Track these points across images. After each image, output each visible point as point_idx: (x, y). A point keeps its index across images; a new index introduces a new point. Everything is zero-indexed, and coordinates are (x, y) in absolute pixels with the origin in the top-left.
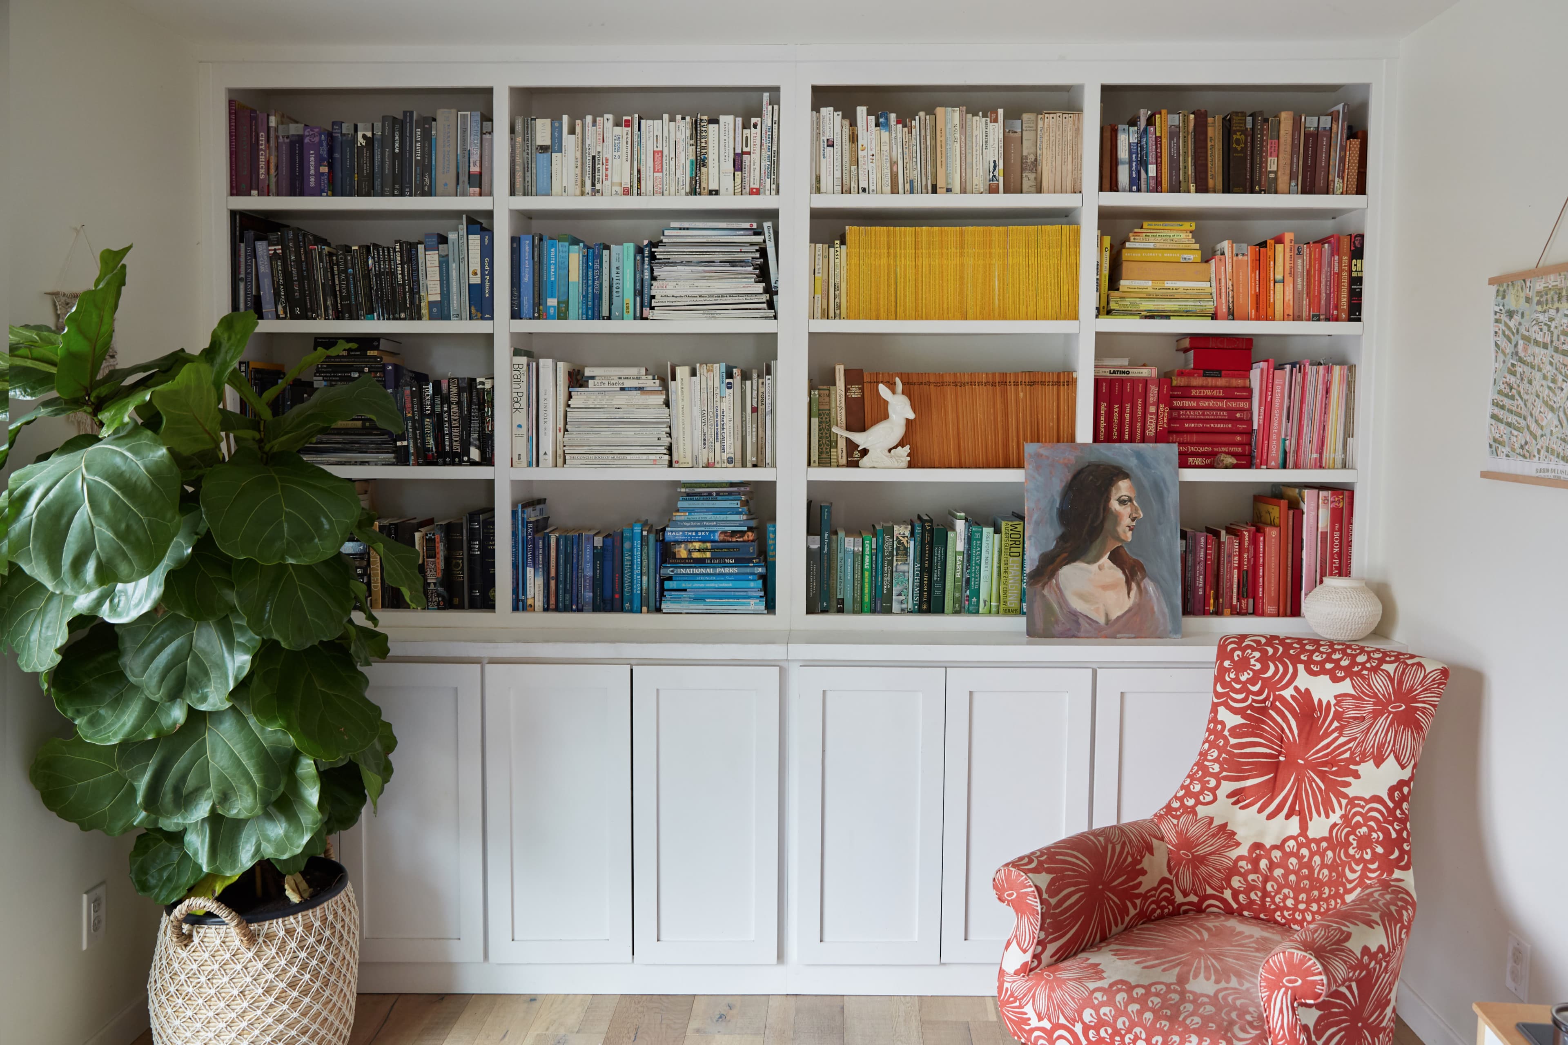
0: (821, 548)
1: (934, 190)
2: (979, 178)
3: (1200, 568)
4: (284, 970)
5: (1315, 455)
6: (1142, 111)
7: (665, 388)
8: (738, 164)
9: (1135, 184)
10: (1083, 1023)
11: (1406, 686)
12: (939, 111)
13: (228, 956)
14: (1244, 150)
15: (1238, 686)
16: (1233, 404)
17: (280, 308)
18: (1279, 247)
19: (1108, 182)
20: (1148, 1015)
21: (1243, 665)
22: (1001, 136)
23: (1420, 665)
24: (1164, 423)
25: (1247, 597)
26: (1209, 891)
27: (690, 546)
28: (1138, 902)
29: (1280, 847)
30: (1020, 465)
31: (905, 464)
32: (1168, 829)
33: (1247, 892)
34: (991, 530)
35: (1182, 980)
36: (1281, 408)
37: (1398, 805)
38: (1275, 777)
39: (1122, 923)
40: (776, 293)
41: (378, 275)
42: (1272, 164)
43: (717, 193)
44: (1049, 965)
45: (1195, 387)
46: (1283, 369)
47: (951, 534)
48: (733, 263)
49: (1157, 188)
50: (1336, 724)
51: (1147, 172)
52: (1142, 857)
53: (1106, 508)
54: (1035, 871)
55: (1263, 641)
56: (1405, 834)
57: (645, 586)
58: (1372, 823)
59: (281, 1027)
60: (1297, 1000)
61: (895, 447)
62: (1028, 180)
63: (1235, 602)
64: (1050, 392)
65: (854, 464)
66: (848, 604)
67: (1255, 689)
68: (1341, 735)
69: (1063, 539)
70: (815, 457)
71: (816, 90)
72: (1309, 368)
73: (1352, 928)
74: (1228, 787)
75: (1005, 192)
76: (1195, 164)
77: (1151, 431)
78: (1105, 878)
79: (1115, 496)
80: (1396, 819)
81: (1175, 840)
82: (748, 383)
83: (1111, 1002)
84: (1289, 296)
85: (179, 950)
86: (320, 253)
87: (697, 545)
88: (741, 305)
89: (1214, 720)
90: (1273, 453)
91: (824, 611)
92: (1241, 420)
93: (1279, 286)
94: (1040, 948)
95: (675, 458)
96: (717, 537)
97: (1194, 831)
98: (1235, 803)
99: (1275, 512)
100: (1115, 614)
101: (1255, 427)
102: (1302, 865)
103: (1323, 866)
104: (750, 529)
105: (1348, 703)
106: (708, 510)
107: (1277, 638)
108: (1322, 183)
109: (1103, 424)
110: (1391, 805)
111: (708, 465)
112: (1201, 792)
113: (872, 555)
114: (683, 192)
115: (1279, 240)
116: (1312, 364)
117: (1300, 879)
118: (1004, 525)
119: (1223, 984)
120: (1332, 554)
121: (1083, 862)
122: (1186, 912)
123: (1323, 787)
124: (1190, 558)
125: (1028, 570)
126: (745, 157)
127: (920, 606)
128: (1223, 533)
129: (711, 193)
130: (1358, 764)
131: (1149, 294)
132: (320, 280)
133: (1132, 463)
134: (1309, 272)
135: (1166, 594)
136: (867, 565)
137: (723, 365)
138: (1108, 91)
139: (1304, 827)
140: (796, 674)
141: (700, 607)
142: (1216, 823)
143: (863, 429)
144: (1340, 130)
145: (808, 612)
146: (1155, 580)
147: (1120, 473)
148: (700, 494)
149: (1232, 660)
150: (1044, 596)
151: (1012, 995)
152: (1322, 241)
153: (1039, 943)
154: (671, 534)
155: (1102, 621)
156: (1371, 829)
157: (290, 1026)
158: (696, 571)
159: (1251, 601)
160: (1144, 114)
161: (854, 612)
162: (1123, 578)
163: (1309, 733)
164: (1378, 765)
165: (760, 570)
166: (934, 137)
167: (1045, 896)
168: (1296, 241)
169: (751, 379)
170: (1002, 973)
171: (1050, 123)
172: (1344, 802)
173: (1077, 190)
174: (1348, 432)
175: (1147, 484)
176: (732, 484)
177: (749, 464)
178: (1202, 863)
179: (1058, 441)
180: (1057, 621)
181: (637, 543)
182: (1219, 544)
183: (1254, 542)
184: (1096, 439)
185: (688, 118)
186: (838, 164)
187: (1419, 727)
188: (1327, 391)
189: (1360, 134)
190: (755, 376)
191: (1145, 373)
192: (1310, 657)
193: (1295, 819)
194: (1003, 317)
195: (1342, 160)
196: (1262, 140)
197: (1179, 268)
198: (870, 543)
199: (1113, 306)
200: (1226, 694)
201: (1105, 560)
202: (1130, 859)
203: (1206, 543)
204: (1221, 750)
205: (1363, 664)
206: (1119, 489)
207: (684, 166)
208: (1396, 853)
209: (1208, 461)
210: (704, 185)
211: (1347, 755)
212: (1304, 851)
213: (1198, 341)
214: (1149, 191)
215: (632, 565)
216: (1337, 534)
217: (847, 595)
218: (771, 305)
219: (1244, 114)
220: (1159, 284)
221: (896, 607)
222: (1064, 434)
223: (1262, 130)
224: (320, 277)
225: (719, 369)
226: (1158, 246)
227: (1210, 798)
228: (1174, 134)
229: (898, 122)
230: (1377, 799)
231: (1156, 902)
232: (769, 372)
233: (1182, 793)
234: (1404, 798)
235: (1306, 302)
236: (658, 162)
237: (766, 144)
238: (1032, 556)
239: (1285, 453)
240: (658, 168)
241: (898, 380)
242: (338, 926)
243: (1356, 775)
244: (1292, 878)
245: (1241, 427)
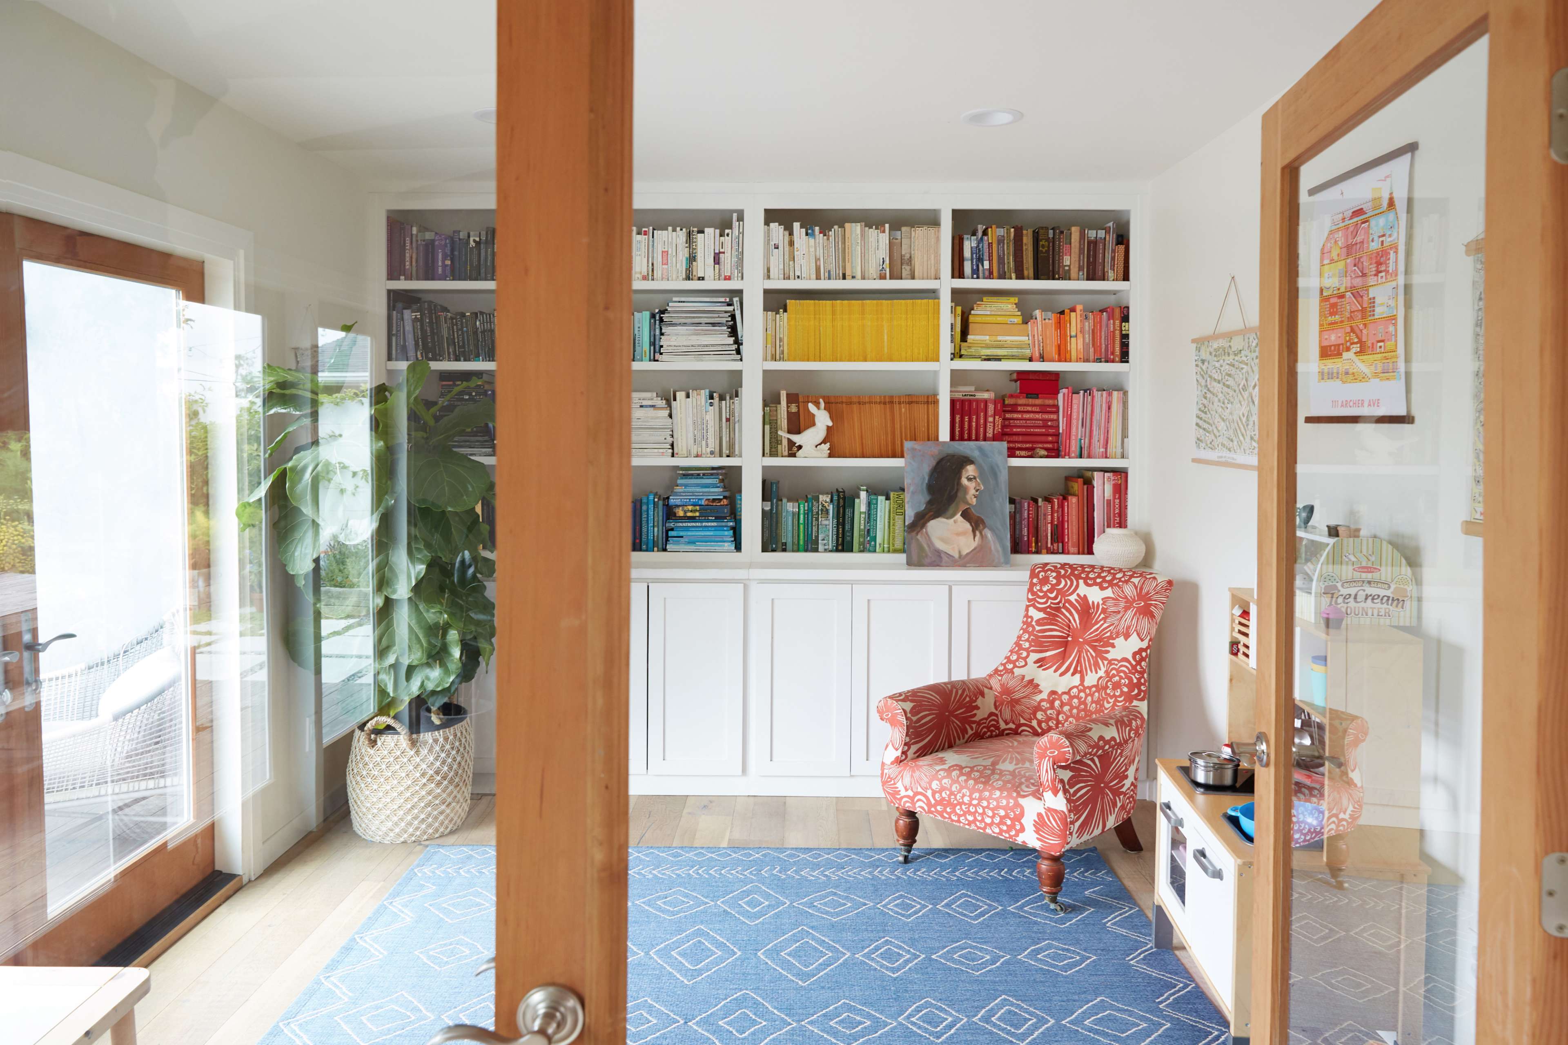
0: (771, 510)
1: (844, 278)
2: (873, 270)
3: (1025, 522)
4: (432, 763)
5: (1102, 450)
6: (980, 226)
7: (669, 405)
8: (717, 260)
9: (976, 274)
10: (932, 790)
11: (1144, 591)
12: (847, 225)
13: (398, 753)
14: (1048, 252)
15: (1041, 594)
16: (1046, 416)
17: (419, 353)
18: (1073, 314)
19: (958, 272)
20: (971, 782)
21: (1045, 581)
22: (888, 242)
23: (1154, 578)
24: (998, 429)
25: (1058, 542)
26: (1023, 721)
27: (685, 508)
28: (974, 726)
29: (1068, 693)
30: (902, 456)
31: (827, 455)
32: (995, 683)
33: (1047, 721)
34: (883, 498)
35: (994, 764)
36: (1078, 419)
37: (1139, 663)
38: (1065, 650)
39: (964, 738)
40: (742, 344)
41: (483, 332)
42: (1067, 260)
43: (703, 279)
44: (912, 759)
45: (1020, 405)
46: (1078, 393)
47: (857, 501)
48: (713, 324)
49: (990, 276)
50: (1102, 616)
51: (983, 265)
52: (977, 699)
53: (959, 483)
54: (903, 700)
55: (1059, 566)
56: (1142, 681)
57: (656, 534)
58: (1122, 674)
59: (430, 798)
60: (1057, 765)
61: (820, 444)
62: (906, 271)
63: (1049, 545)
64: (922, 408)
65: (792, 455)
66: (789, 546)
67: (1053, 595)
68: (1105, 622)
69: (930, 503)
70: (767, 450)
71: (767, 211)
72: (1096, 393)
73: (1093, 726)
74: (1034, 656)
75: (890, 279)
76: (1015, 261)
77: (990, 434)
78: (951, 707)
79: (964, 475)
80: (1137, 671)
81: (999, 689)
82: (724, 402)
83: (949, 776)
84: (1080, 346)
85: (369, 750)
86: (445, 318)
87: (690, 508)
88: (720, 352)
89: (1027, 616)
90: (1073, 448)
91: (773, 550)
92: (1051, 427)
93: (1073, 340)
94: (906, 748)
95: (676, 451)
96: (703, 503)
97: (1011, 684)
98: (1039, 667)
99: (1076, 486)
100: (965, 552)
101: (1061, 431)
102: (1080, 703)
103: (1093, 702)
104: (725, 497)
105: (1110, 603)
106: (698, 485)
107: (1068, 564)
108: (1100, 273)
109: (957, 430)
110: (1134, 663)
111: (697, 456)
112: (1017, 660)
113: (805, 514)
114: (681, 278)
115: (1073, 310)
116: (1098, 390)
117: (1079, 711)
118: (892, 494)
119: (1020, 765)
120: (1114, 514)
121: (937, 699)
122: (1007, 734)
123: (1094, 654)
124: (1018, 516)
125: (907, 524)
126: (721, 255)
127: (837, 547)
128: (1040, 500)
129: (700, 279)
130: (1114, 639)
131: (987, 344)
132: (446, 335)
133: (976, 455)
134: (1093, 331)
135: (1000, 540)
136: (801, 521)
137: (707, 391)
138: (956, 214)
139: (1082, 680)
140: (754, 588)
141: (692, 547)
142: (1027, 679)
143: (799, 432)
144: (1111, 239)
145: (763, 551)
146: (991, 529)
147: (967, 461)
148: (692, 475)
149: (1038, 578)
150: (918, 540)
151: (889, 777)
152: (1102, 311)
153: (905, 744)
154: (673, 501)
155: (956, 556)
156: (1121, 678)
157: (435, 797)
158: (689, 524)
159: (1060, 545)
160: (981, 228)
161: (793, 551)
162: (970, 528)
163: (1086, 622)
164: (1126, 639)
165: (731, 524)
166: (844, 243)
167: (909, 715)
168: (1085, 310)
169: (725, 400)
170: (883, 764)
171: (920, 234)
172: (1106, 662)
173: (937, 278)
174: (1125, 435)
175: (986, 468)
176: (713, 468)
177: (724, 455)
178: (1017, 703)
179: (928, 440)
180: (927, 556)
181: (651, 506)
182: (1038, 507)
183: (1061, 506)
184: (952, 438)
185: (684, 230)
186: (781, 260)
187: (1153, 616)
188: (1109, 408)
189: (1125, 242)
190: (728, 398)
191: (986, 396)
192: (1087, 575)
193: (1078, 676)
194: (891, 360)
195: (1113, 259)
196: (1059, 245)
197: (1006, 327)
198: (803, 507)
199: (963, 352)
200: (1034, 600)
201: (958, 516)
202: (968, 699)
203: (1029, 507)
204: (1030, 634)
205: (1120, 579)
206: (967, 471)
207: (682, 261)
208: (1136, 691)
209: (1030, 453)
210: (694, 273)
211: (1108, 634)
212: (1082, 695)
213: (1022, 376)
214: (984, 278)
215: (648, 521)
216: (1117, 501)
217: (789, 542)
218: (738, 352)
219: (1047, 229)
220: (994, 338)
221: (821, 548)
222: (932, 436)
223: (1060, 238)
224: (445, 333)
225: (704, 393)
226: (993, 313)
227: (1023, 663)
228: (1000, 241)
229: (820, 233)
230: (1125, 660)
231: (988, 727)
232: (737, 396)
233: (1005, 661)
234: (1143, 659)
235: (1092, 350)
236: (665, 258)
237: (735, 247)
238: (910, 514)
239: (1081, 448)
240: (665, 263)
241: (821, 401)
242: (463, 740)
243: (1113, 646)
244: (1075, 711)
245: (1051, 431)
